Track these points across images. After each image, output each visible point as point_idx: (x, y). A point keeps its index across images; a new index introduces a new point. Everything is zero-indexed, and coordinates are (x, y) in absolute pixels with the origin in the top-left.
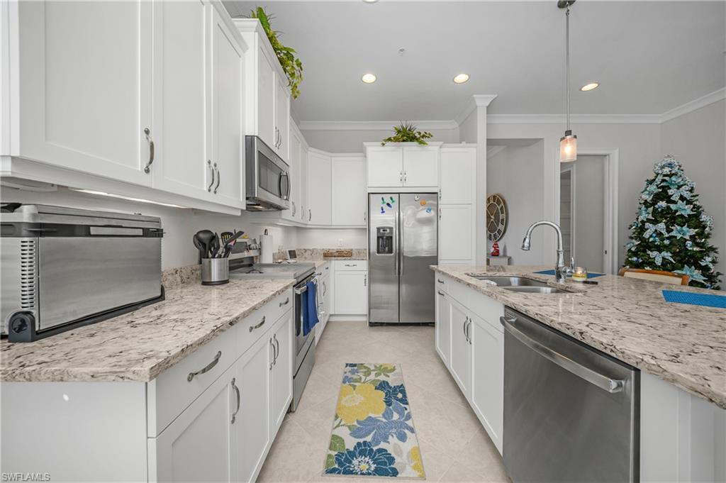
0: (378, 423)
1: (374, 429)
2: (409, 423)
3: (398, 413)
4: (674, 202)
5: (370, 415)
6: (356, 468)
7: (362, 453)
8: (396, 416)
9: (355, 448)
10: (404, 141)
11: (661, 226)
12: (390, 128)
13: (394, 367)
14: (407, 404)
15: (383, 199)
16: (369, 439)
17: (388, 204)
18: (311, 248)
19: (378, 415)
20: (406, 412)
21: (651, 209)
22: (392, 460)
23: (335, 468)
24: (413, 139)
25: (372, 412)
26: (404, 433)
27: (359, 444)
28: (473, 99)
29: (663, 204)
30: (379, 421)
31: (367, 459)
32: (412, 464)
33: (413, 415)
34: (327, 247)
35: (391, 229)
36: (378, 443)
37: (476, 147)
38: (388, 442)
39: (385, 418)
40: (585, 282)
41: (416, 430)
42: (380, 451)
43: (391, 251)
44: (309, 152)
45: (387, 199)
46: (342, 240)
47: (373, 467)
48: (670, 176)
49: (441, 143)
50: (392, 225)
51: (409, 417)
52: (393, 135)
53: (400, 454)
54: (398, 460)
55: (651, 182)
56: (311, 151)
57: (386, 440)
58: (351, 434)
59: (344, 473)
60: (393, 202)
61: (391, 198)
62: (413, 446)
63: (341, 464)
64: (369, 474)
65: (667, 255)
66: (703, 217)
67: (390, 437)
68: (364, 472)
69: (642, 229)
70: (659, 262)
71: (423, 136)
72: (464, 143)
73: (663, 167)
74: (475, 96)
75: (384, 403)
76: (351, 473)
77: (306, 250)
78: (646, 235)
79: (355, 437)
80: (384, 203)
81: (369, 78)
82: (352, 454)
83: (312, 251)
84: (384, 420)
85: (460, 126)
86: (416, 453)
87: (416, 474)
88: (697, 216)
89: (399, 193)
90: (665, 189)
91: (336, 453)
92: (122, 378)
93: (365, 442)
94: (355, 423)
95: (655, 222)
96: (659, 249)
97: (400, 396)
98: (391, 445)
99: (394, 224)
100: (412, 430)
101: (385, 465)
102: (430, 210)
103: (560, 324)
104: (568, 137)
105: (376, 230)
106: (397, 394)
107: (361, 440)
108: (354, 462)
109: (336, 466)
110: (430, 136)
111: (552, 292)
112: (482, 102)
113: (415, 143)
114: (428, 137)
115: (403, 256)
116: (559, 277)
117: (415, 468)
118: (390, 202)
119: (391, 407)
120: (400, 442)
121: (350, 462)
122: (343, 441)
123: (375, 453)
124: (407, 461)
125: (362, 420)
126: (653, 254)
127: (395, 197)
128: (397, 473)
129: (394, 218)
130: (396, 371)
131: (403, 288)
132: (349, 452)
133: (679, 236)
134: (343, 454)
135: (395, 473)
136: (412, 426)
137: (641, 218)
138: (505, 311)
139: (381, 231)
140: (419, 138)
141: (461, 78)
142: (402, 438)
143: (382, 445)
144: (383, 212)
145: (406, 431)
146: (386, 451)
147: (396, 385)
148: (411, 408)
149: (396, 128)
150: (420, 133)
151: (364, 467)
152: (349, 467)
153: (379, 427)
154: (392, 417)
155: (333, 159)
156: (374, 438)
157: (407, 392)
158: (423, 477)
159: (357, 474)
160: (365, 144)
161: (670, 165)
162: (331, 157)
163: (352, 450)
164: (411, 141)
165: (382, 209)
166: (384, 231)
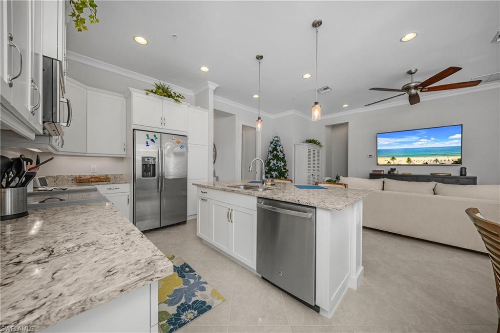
0: (184, 290)
1: (183, 294)
2: (202, 280)
3: (192, 279)
4: (278, 152)
5: (175, 288)
6: (186, 319)
7: (184, 310)
8: (192, 281)
9: (178, 311)
10: (165, 96)
11: (275, 161)
12: (152, 82)
13: (173, 255)
14: (194, 271)
15: (147, 135)
16: (183, 301)
17: (152, 140)
18: (55, 175)
19: (181, 286)
20: (197, 276)
21: (272, 154)
22: (204, 303)
23: (172, 329)
24: (170, 96)
25: (175, 286)
26: (203, 286)
27: (179, 307)
28: (207, 83)
29: (275, 152)
30: (183, 288)
31: (189, 311)
32: (216, 298)
33: (201, 276)
34: (77, 173)
35: (154, 159)
36: (190, 300)
37: (208, 112)
38: (196, 296)
39: (187, 285)
40: (271, 185)
41: (208, 282)
42: (194, 303)
43: (154, 175)
45: (151, 135)
46: (95, 166)
47: (196, 312)
48: (277, 141)
50: (155, 156)
51: (200, 278)
52: (154, 89)
53: (207, 297)
54: (207, 301)
55: (272, 143)
57: (194, 295)
58: (169, 305)
59: (179, 328)
60: (156, 138)
61: (155, 136)
62: (211, 290)
63: (173, 324)
64: (196, 317)
65: (276, 173)
66: (285, 159)
67: (195, 293)
68: (192, 318)
69: (269, 163)
70: (274, 176)
71: (178, 96)
72: (199, 107)
73: (275, 137)
74: (208, 81)
75: (181, 278)
76: (185, 323)
78: (271, 165)
79: (173, 305)
80: (148, 138)
81: (141, 40)
82: (178, 315)
83: (57, 177)
84: (186, 287)
85: (195, 95)
86: (215, 293)
87: (220, 301)
88: (284, 158)
89: (161, 133)
90: (276, 146)
91: (166, 321)
92: (151, 280)
93: (182, 304)
94: (168, 298)
95: (273, 160)
96: (275, 171)
97: (187, 269)
98: (199, 296)
99: (157, 155)
100: (206, 283)
101: (202, 308)
102: (183, 147)
103: (289, 199)
104: (260, 120)
105: (141, 159)
106: (185, 269)
107: (179, 304)
108: (182, 318)
109: (172, 327)
110: (183, 98)
111: (263, 190)
112: (212, 86)
113: (171, 99)
114: (182, 98)
115: (165, 179)
116: (263, 183)
117: (218, 299)
118: (154, 138)
119: (186, 278)
120: (203, 292)
121: (180, 319)
122: (166, 312)
123: (192, 305)
124: (212, 299)
125: (171, 294)
126: (273, 173)
128: (211, 307)
129: (157, 151)
130: (175, 257)
131: (164, 201)
132: (175, 315)
133: (280, 165)
134: (172, 319)
135: (210, 307)
136: (204, 281)
137: (269, 158)
138: (258, 200)
139: (146, 160)
140: (174, 97)
141: (205, 69)
142: (203, 289)
143: (194, 299)
144: (148, 145)
145: (203, 285)
146: (198, 300)
147: (181, 265)
148: (198, 273)
149: (156, 84)
150: (175, 94)
151: (190, 316)
152: (181, 322)
153: (185, 292)
154: (190, 282)
155: (89, 92)
156: (186, 298)
157: (189, 265)
158: (224, 300)
159: (188, 322)
161: (277, 137)
162: (87, 89)
163: (176, 312)
164: (169, 97)
165: (147, 143)
166: (148, 160)
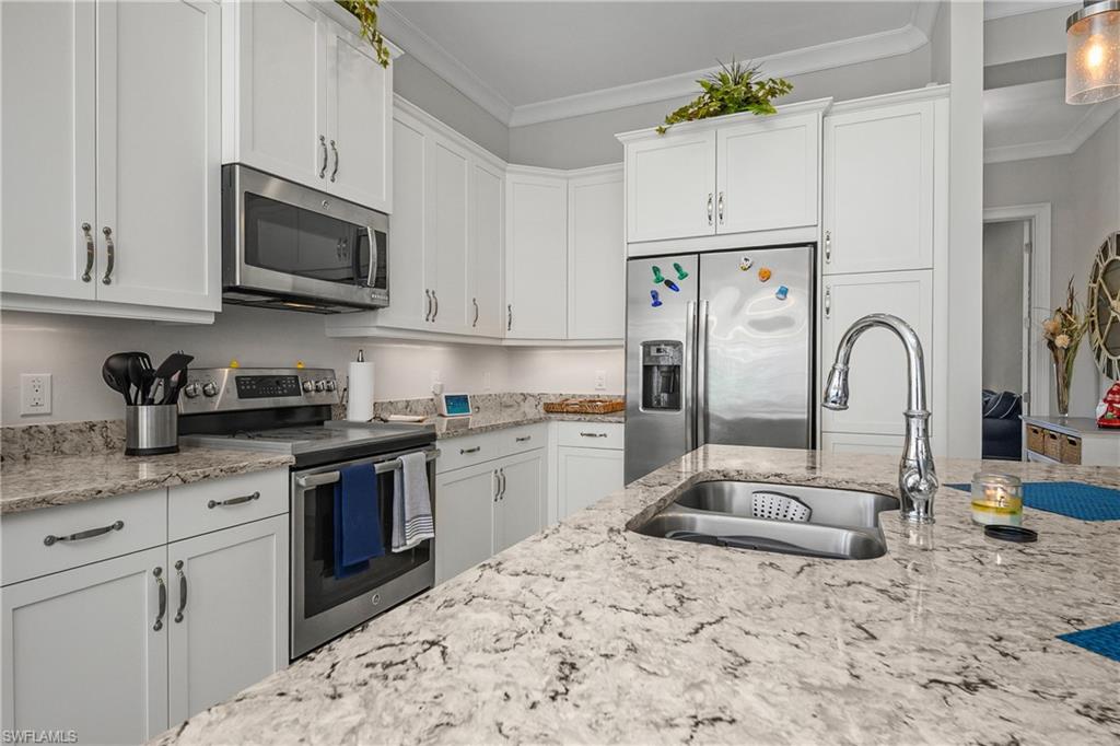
15: (656, 270)
17: (670, 284)
24: (749, 102)
35: (676, 345)
37: (949, 95)
43: (674, 404)
44: (508, 176)
45: (667, 270)
49: (826, 101)
50: (679, 335)
56: (511, 172)
60: (683, 276)
61: (677, 267)
71: (773, 92)
77: (525, 397)
80: (658, 280)
85: (932, 37)
89: (699, 253)
99: (684, 333)
102: (786, 293)
105: (641, 350)
110: (787, 88)
113: (748, 115)
114: (782, 92)
118: (673, 276)
127: (689, 264)
129: (684, 319)
139: (654, 352)
140: (760, 99)
144: (657, 304)
149: (702, 84)
150: (762, 86)
155: (571, 181)
160: (620, 137)
162: (568, 178)
164: (740, 109)
165: (655, 295)
166: (659, 350)
